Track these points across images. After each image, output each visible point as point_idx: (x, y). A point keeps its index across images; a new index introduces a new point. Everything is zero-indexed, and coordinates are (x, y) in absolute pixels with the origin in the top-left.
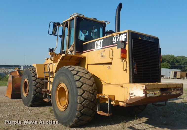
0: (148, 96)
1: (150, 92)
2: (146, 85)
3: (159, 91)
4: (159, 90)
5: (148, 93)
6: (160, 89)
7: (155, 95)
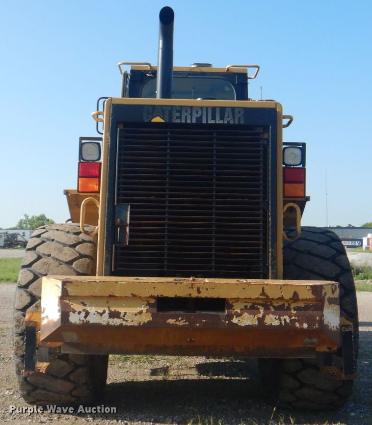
0: (74, 319)
1: (88, 309)
2: (64, 283)
3: (144, 309)
4: (149, 304)
5: (74, 312)
6: (153, 301)
7: (116, 322)
